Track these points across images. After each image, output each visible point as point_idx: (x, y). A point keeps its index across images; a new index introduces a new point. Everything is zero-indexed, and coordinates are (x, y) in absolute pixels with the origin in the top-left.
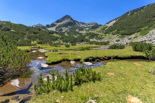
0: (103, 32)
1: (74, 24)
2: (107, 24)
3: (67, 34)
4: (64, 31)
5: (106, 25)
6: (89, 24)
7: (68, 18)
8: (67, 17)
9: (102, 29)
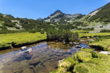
0: (87, 21)
1: (63, 16)
2: (90, 13)
3: (58, 23)
4: (56, 22)
5: (89, 15)
6: (74, 15)
8: (58, 11)
9: (86, 18)
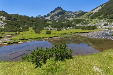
0: (88, 18)
1: (63, 13)
2: (92, 10)
3: (58, 21)
4: (56, 19)
6: (76, 13)
7: (59, 9)
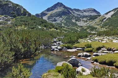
2: (105, 14)
5: (104, 16)
7: (60, 6)
